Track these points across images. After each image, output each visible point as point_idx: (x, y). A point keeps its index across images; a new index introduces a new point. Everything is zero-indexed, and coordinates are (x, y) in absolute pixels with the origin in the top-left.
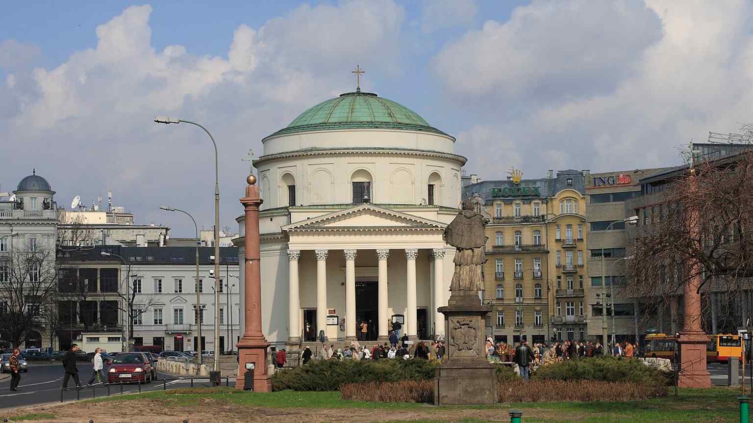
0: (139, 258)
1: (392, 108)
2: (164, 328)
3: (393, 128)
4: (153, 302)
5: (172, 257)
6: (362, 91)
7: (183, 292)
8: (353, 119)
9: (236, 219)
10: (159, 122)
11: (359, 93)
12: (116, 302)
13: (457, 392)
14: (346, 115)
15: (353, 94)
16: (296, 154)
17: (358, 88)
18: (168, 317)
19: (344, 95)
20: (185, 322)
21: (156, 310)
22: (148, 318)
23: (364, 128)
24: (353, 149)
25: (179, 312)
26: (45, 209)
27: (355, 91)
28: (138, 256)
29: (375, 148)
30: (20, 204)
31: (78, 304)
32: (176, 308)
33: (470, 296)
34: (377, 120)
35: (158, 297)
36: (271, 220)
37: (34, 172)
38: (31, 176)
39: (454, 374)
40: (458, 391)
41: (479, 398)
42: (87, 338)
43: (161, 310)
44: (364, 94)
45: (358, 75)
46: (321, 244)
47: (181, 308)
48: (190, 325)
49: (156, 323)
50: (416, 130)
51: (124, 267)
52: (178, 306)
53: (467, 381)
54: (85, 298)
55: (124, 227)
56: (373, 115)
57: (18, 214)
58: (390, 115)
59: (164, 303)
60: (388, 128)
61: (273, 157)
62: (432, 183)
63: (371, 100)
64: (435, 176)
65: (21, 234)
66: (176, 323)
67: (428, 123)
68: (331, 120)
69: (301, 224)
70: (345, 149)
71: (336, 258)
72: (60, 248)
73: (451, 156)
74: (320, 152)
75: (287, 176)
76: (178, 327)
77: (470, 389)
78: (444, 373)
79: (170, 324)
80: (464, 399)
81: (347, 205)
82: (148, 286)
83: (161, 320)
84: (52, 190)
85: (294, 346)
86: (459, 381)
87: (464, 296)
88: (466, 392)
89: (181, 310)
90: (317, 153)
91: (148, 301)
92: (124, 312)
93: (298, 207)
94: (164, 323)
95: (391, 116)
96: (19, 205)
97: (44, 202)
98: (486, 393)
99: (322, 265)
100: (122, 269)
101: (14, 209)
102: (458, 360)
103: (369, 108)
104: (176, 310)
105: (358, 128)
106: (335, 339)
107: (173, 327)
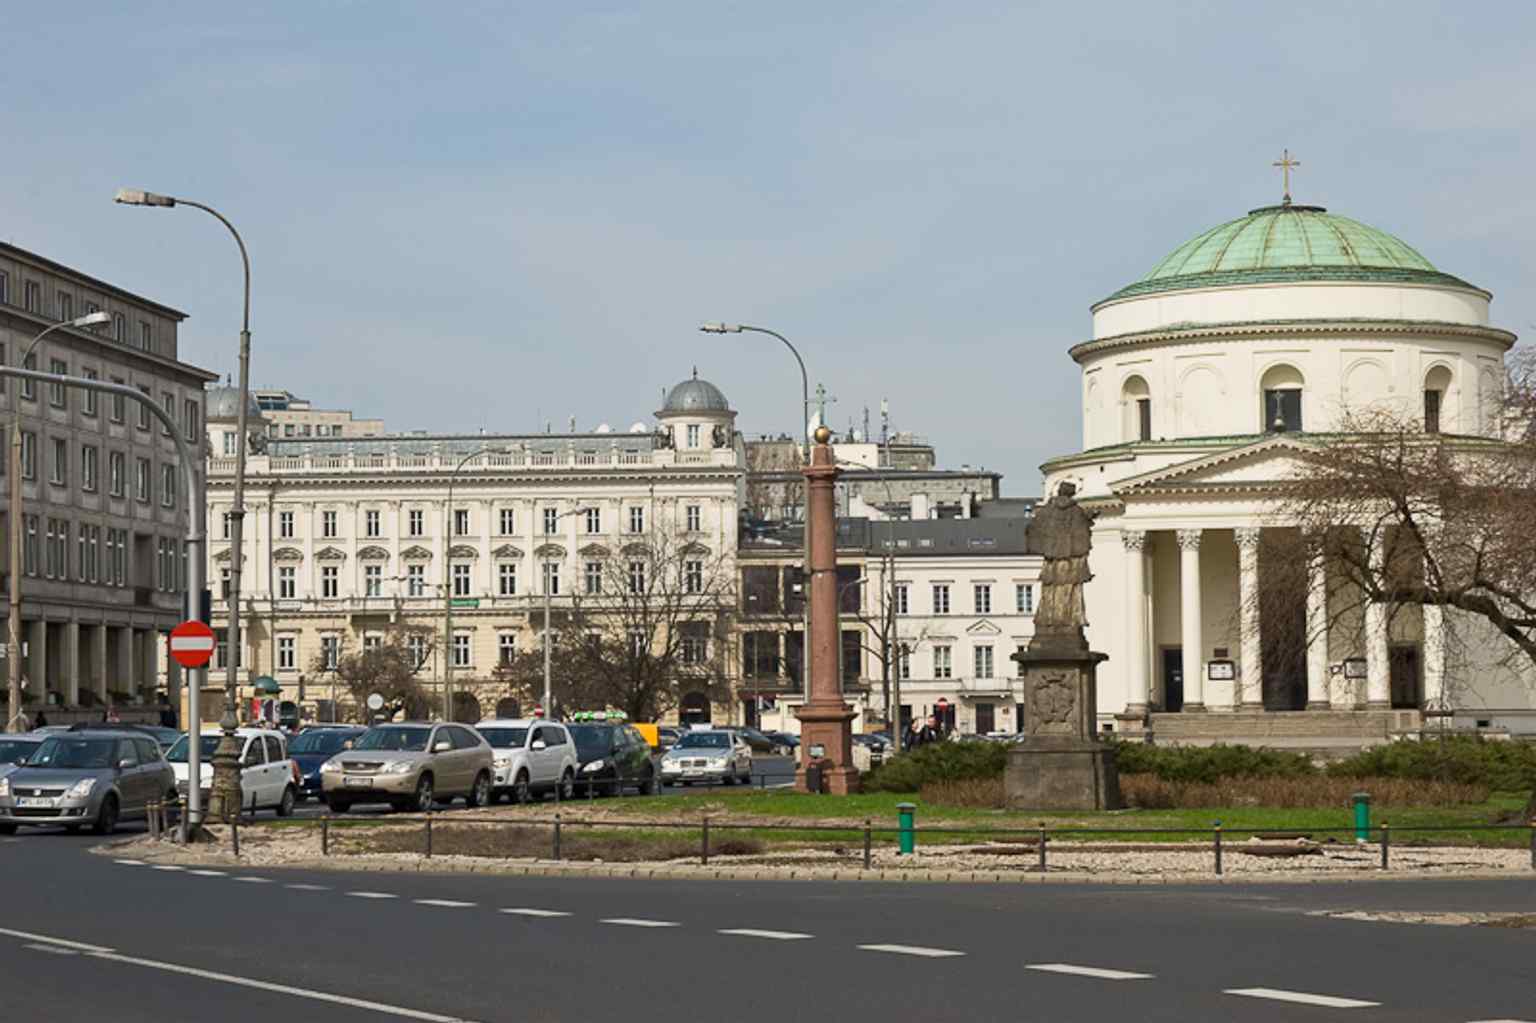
0: (903, 544)
1: (1351, 237)
2: (957, 686)
3: (1348, 278)
4: (929, 633)
5: (972, 540)
6: (1295, 203)
7: (992, 612)
8: (1268, 263)
9: (1040, 468)
10: (708, 331)
11: (1287, 208)
12: (857, 634)
13: (1039, 791)
14: (1253, 254)
15: (1274, 209)
16: (1152, 336)
17: (1287, 197)
18: (962, 662)
19: (1255, 212)
20: (996, 672)
21: (937, 649)
22: (921, 664)
23: (1287, 279)
24: (1264, 323)
25: (983, 653)
26: (715, 447)
27: (1280, 202)
28: (902, 539)
29: (1309, 321)
30: (668, 437)
31: (782, 638)
32: (979, 644)
33: (1064, 635)
34: (1317, 261)
35: (937, 622)
36: (1102, 469)
37: (695, 373)
38: (690, 382)
39: (1035, 760)
40: (1040, 789)
41: (1074, 800)
42: (789, 706)
43: (947, 649)
44: (1298, 209)
45: (1287, 173)
46: (1188, 518)
47: (989, 644)
48: (1009, 679)
49: (938, 675)
50: (1398, 280)
51: (872, 563)
52: (983, 641)
53: (1055, 773)
54: (792, 625)
55: (905, 475)
56: (1309, 251)
57: (663, 458)
58: (1345, 251)
59: (956, 635)
60: (1339, 279)
61: (1107, 343)
62: (1435, 387)
63: (1309, 219)
64: (1440, 373)
65: (671, 499)
66: (979, 676)
67: (1432, 262)
68: (1223, 267)
69: (1147, 478)
70: (1247, 324)
71: (1218, 546)
72: (747, 525)
73: (1475, 331)
74: (1198, 332)
75: (1134, 383)
76: (984, 685)
77: (1059, 786)
78: (1018, 760)
79: (967, 678)
80: (1051, 801)
81: (1253, 436)
82: (920, 599)
83: (948, 670)
84: (731, 408)
85: (1133, 723)
86: (1042, 772)
87: (1055, 636)
88: (1053, 790)
89: (989, 649)
90: (1190, 333)
91: (920, 631)
92: (870, 653)
93: (1154, 442)
94: (954, 676)
95: (1347, 253)
96: (666, 441)
97: (714, 432)
98: (1083, 792)
99: (1190, 561)
100: (869, 566)
101: (657, 448)
102: (1043, 739)
103: (1300, 239)
104: (979, 649)
105: (1276, 280)
106: (1228, 707)
107: (975, 685)
